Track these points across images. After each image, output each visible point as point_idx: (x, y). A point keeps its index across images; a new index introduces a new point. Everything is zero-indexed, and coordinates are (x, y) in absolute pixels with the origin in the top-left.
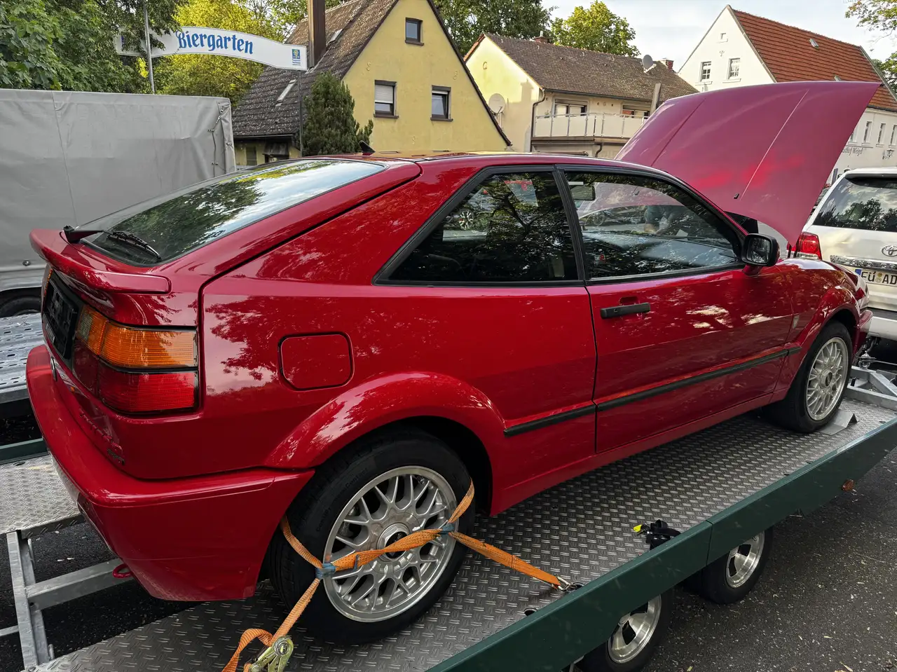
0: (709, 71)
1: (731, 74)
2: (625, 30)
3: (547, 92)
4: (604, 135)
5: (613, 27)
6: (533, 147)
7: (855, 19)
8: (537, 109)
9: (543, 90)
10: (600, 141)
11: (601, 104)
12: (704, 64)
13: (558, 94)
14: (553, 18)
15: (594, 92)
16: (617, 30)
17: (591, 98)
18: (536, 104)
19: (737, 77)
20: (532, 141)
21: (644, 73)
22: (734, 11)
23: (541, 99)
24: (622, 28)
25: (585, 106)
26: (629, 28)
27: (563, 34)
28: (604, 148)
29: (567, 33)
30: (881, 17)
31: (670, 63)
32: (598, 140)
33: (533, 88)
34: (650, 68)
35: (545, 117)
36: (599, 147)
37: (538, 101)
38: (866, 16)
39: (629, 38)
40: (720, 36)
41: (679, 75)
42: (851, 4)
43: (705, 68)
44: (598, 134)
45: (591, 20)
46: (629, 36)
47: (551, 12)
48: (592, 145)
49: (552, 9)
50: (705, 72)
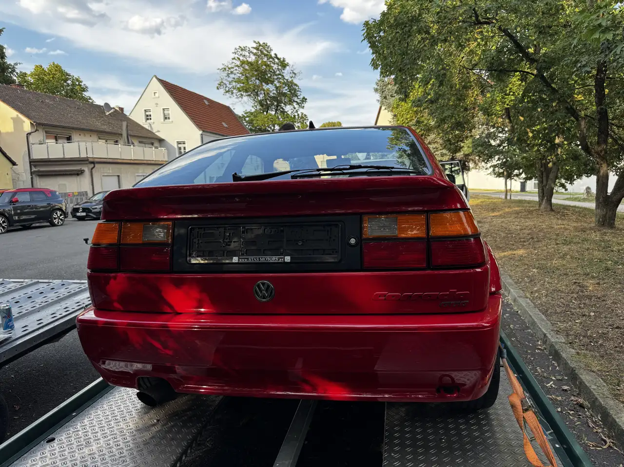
0: (150, 116)
1: (166, 118)
2: (79, 85)
3: (38, 125)
4: (95, 156)
5: (69, 82)
6: (33, 167)
7: (222, 91)
8: (31, 138)
9: (35, 124)
10: (92, 161)
11: (82, 135)
12: (146, 111)
13: (47, 127)
14: (18, 71)
15: (75, 126)
16: (73, 84)
17: (73, 130)
18: (29, 134)
19: (169, 120)
20: (30, 162)
21: (106, 115)
22: (160, 79)
23: (34, 130)
24: (77, 83)
25: (70, 136)
26: (82, 84)
27: (29, 84)
28: (97, 165)
29: (32, 84)
30: (235, 91)
31: (122, 109)
32: (90, 160)
33: (24, 122)
34: (110, 112)
35: (40, 144)
36: (92, 165)
37: (30, 132)
38: (227, 89)
39: (84, 91)
40: (153, 94)
41: (130, 117)
42: (218, 82)
43: (147, 113)
44: (90, 155)
45: (51, 76)
46: (84, 89)
47: (16, 67)
48: (87, 164)
49: (16, 64)
50: (147, 116)
